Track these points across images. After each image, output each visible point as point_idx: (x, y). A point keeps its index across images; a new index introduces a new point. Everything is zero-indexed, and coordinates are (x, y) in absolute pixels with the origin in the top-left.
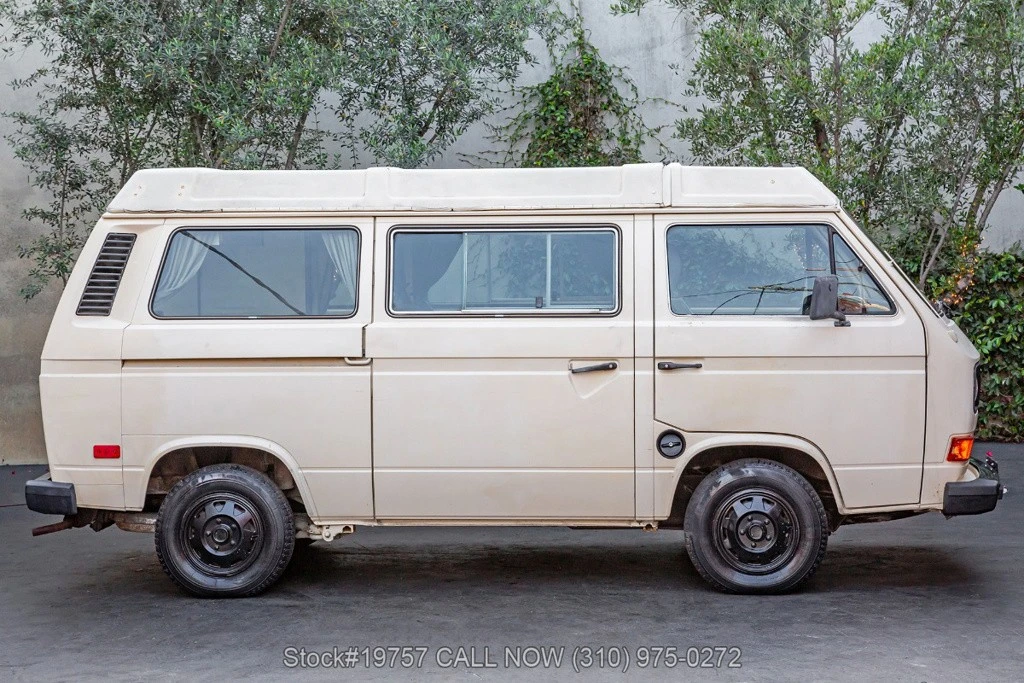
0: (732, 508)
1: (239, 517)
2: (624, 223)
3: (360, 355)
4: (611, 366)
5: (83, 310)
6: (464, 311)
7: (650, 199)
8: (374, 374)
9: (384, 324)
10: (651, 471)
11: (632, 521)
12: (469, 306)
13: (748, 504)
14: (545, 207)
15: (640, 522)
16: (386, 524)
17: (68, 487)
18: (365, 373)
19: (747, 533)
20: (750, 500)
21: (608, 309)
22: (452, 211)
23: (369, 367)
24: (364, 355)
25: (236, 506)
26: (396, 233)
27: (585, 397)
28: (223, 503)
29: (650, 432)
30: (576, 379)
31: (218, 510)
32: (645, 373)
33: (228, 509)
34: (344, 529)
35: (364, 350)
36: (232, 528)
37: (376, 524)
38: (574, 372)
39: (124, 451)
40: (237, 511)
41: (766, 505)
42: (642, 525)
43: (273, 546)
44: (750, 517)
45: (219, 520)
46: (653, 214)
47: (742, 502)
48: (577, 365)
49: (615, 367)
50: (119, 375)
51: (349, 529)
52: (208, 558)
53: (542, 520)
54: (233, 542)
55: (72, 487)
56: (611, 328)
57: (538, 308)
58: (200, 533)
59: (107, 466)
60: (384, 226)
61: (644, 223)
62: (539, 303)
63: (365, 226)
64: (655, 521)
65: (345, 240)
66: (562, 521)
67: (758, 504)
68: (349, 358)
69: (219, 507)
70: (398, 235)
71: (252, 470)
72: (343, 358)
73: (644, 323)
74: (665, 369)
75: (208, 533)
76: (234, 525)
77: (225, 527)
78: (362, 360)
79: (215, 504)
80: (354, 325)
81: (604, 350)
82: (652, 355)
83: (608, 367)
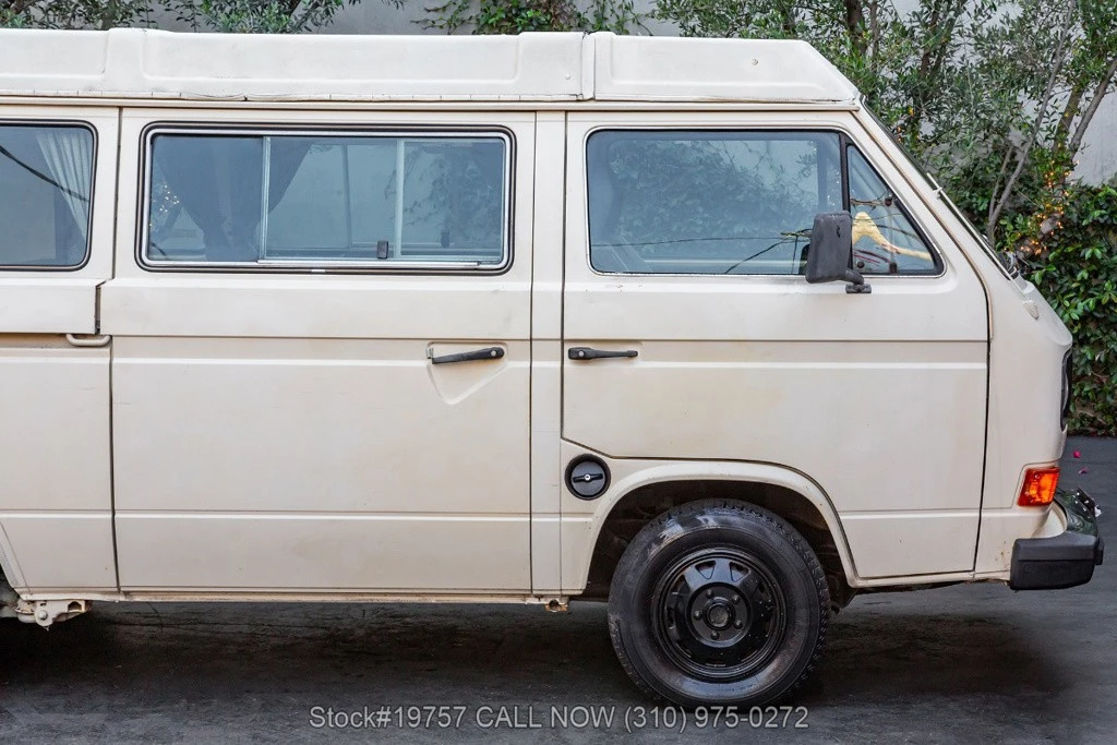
0: (683, 578)
2: (520, 125)
3: (92, 330)
4: (494, 353)
6: (262, 263)
7: (562, 87)
8: (115, 361)
9: (133, 280)
10: (558, 520)
11: (528, 596)
12: (271, 253)
13: (707, 572)
14: (394, 97)
15: (539, 597)
16: (138, 599)
18: (99, 359)
19: (705, 616)
20: (711, 564)
21: (491, 263)
22: (245, 104)
23: (107, 350)
24: (98, 330)
26: (154, 136)
27: (452, 402)
29: (553, 460)
30: (437, 371)
32: (548, 365)
34: (70, 606)
35: (97, 323)
37: (122, 598)
38: (436, 362)
41: (735, 572)
42: (543, 601)
44: (709, 592)
46: (567, 111)
47: (698, 568)
48: (441, 351)
49: (500, 354)
51: (80, 606)
53: (385, 594)
56: (496, 292)
57: (380, 258)
60: (135, 123)
61: (551, 126)
62: (383, 250)
63: (105, 122)
64: (563, 596)
65: (72, 143)
66: (417, 595)
67: (722, 571)
68: (75, 336)
70: (160, 138)
72: (64, 335)
73: (548, 286)
74: (578, 358)
78: (95, 338)
80: (84, 280)
81: (485, 329)
82: (559, 336)
83: (490, 355)
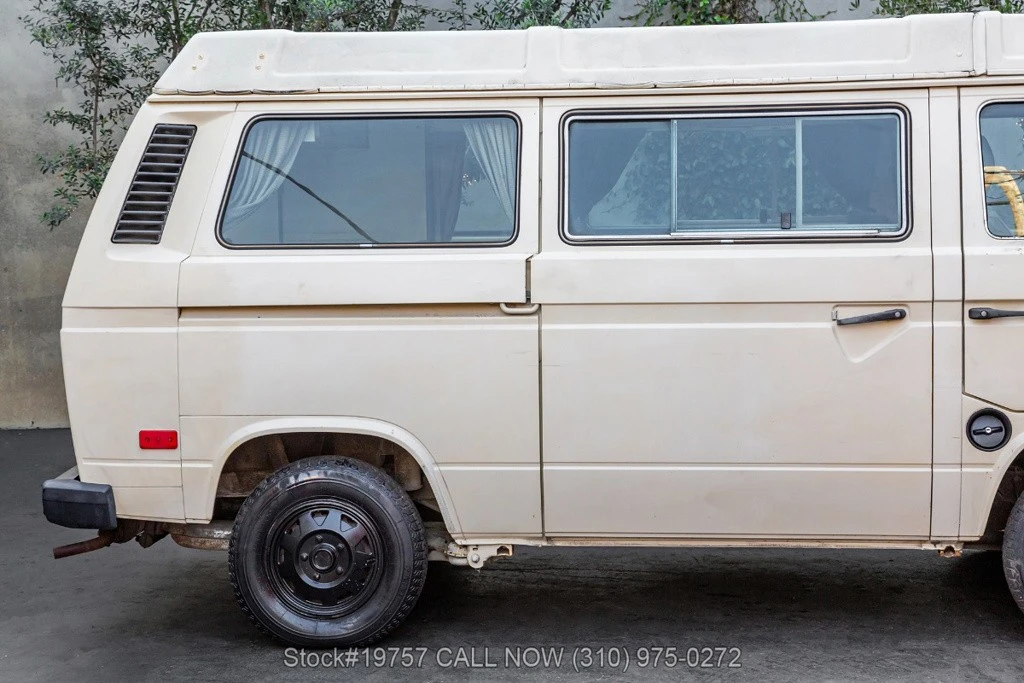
1: (347, 531)
2: (914, 101)
3: (523, 300)
4: (898, 314)
5: (120, 236)
6: (674, 235)
7: (953, 65)
8: (544, 327)
9: (557, 253)
10: (957, 470)
11: (925, 542)
12: (681, 227)
14: (793, 79)
15: (935, 543)
16: (559, 544)
17: (104, 491)
18: (530, 326)
21: (890, 230)
22: (655, 90)
23: (536, 317)
24: (528, 299)
25: (343, 517)
26: (574, 121)
27: (857, 360)
28: (326, 513)
29: (956, 412)
30: (845, 334)
31: (316, 523)
32: (949, 325)
33: (333, 522)
34: (499, 550)
35: (528, 294)
36: (338, 549)
37: (545, 544)
38: (840, 323)
39: (182, 439)
40: (346, 525)
42: (939, 547)
43: (398, 574)
45: (319, 537)
46: (959, 87)
48: (845, 314)
49: (903, 315)
50: (174, 330)
51: (507, 550)
52: (305, 593)
53: (788, 540)
54: (340, 569)
55: (110, 490)
56: (898, 257)
57: (784, 229)
58: (293, 557)
59: (159, 461)
60: (554, 111)
61: (944, 101)
62: (786, 221)
63: (527, 111)
64: (959, 542)
65: (498, 133)
66: (818, 540)
68: (508, 305)
69: (320, 519)
70: (576, 124)
71: (366, 465)
72: (497, 305)
73: (948, 251)
74: (980, 318)
75: (305, 555)
76: (340, 545)
77: (329, 547)
78: (526, 307)
79: (313, 515)
80: (514, 255)
81: (888, 292)
82: (960, 298)
83: (893, 316)
